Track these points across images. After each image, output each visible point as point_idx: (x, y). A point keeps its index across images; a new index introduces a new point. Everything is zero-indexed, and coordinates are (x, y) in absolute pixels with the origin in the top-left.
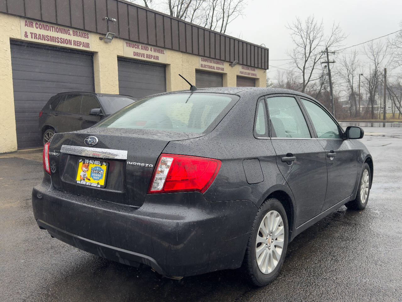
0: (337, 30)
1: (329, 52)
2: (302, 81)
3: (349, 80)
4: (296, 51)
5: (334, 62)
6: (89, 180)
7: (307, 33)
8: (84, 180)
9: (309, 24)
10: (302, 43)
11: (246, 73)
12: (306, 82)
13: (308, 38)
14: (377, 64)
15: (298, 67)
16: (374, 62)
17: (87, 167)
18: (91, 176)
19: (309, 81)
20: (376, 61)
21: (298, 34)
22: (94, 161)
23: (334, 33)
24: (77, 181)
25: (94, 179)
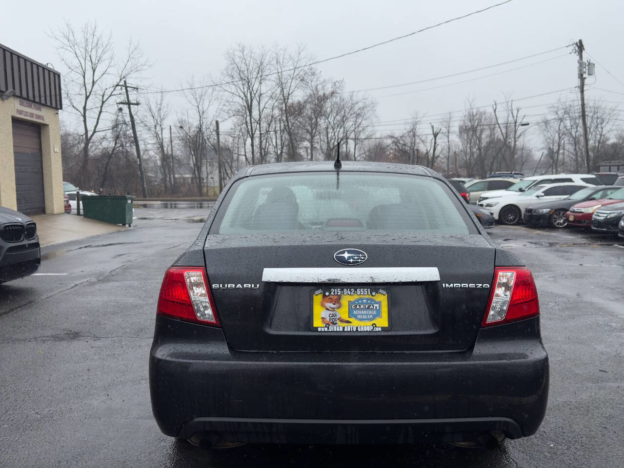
0: (136, 52)
1: (129, 87)
2: (82, 131)
3: (157, 134)
4: (68, 78)
5: (137, 104)
7: (86, 50)
9: (88, 36)
10: (77, 66)
11: (26, 113)
12: (90, 134)
13: (88, 58)
14: (201, 113)
15: (73, 106)
16: (197, 109)
19: (95, 132)
20: (200, 108)
21: (70, 49)
22: (356, 289)
23: (132, 56)
24: (317, 328)
25: (361, 320)
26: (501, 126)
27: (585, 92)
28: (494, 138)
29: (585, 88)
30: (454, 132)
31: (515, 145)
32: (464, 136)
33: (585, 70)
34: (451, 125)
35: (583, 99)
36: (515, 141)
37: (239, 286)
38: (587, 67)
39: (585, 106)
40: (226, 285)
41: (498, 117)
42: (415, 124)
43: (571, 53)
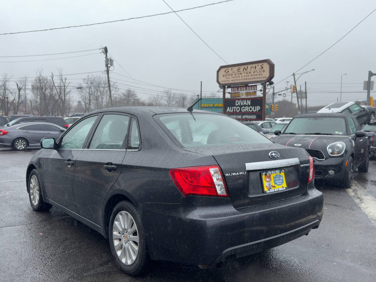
6: (275, 187)
8: (271, 188)
17: (269, 177)
18: (275, 183)
22: (275, 170)
24: (266, 191)
25: (278, 185)
26: (57, 88)
27: (109, 74)
28: (53, 93)
29: (110, 72)
30: (29, 89)
31: (65, 99)
32: (35, 91)
33: (109, 63)
34: (27, 84)
35: (108, 78)
36: (65, 97)
37: (238, 174)
38: (110, 61)
39: (110, 81)
40: (232, 174)
41: (54, 82)
42: (5, 82)
43: (101, 53)
